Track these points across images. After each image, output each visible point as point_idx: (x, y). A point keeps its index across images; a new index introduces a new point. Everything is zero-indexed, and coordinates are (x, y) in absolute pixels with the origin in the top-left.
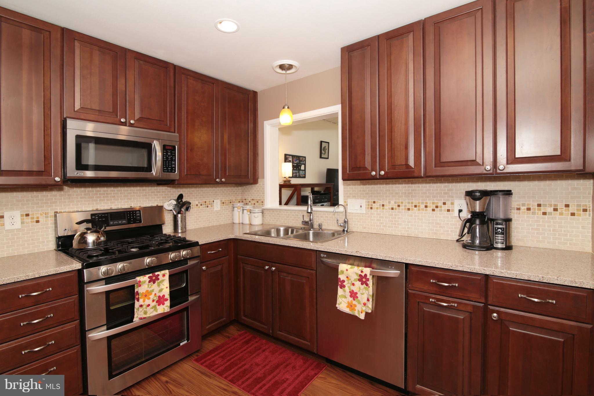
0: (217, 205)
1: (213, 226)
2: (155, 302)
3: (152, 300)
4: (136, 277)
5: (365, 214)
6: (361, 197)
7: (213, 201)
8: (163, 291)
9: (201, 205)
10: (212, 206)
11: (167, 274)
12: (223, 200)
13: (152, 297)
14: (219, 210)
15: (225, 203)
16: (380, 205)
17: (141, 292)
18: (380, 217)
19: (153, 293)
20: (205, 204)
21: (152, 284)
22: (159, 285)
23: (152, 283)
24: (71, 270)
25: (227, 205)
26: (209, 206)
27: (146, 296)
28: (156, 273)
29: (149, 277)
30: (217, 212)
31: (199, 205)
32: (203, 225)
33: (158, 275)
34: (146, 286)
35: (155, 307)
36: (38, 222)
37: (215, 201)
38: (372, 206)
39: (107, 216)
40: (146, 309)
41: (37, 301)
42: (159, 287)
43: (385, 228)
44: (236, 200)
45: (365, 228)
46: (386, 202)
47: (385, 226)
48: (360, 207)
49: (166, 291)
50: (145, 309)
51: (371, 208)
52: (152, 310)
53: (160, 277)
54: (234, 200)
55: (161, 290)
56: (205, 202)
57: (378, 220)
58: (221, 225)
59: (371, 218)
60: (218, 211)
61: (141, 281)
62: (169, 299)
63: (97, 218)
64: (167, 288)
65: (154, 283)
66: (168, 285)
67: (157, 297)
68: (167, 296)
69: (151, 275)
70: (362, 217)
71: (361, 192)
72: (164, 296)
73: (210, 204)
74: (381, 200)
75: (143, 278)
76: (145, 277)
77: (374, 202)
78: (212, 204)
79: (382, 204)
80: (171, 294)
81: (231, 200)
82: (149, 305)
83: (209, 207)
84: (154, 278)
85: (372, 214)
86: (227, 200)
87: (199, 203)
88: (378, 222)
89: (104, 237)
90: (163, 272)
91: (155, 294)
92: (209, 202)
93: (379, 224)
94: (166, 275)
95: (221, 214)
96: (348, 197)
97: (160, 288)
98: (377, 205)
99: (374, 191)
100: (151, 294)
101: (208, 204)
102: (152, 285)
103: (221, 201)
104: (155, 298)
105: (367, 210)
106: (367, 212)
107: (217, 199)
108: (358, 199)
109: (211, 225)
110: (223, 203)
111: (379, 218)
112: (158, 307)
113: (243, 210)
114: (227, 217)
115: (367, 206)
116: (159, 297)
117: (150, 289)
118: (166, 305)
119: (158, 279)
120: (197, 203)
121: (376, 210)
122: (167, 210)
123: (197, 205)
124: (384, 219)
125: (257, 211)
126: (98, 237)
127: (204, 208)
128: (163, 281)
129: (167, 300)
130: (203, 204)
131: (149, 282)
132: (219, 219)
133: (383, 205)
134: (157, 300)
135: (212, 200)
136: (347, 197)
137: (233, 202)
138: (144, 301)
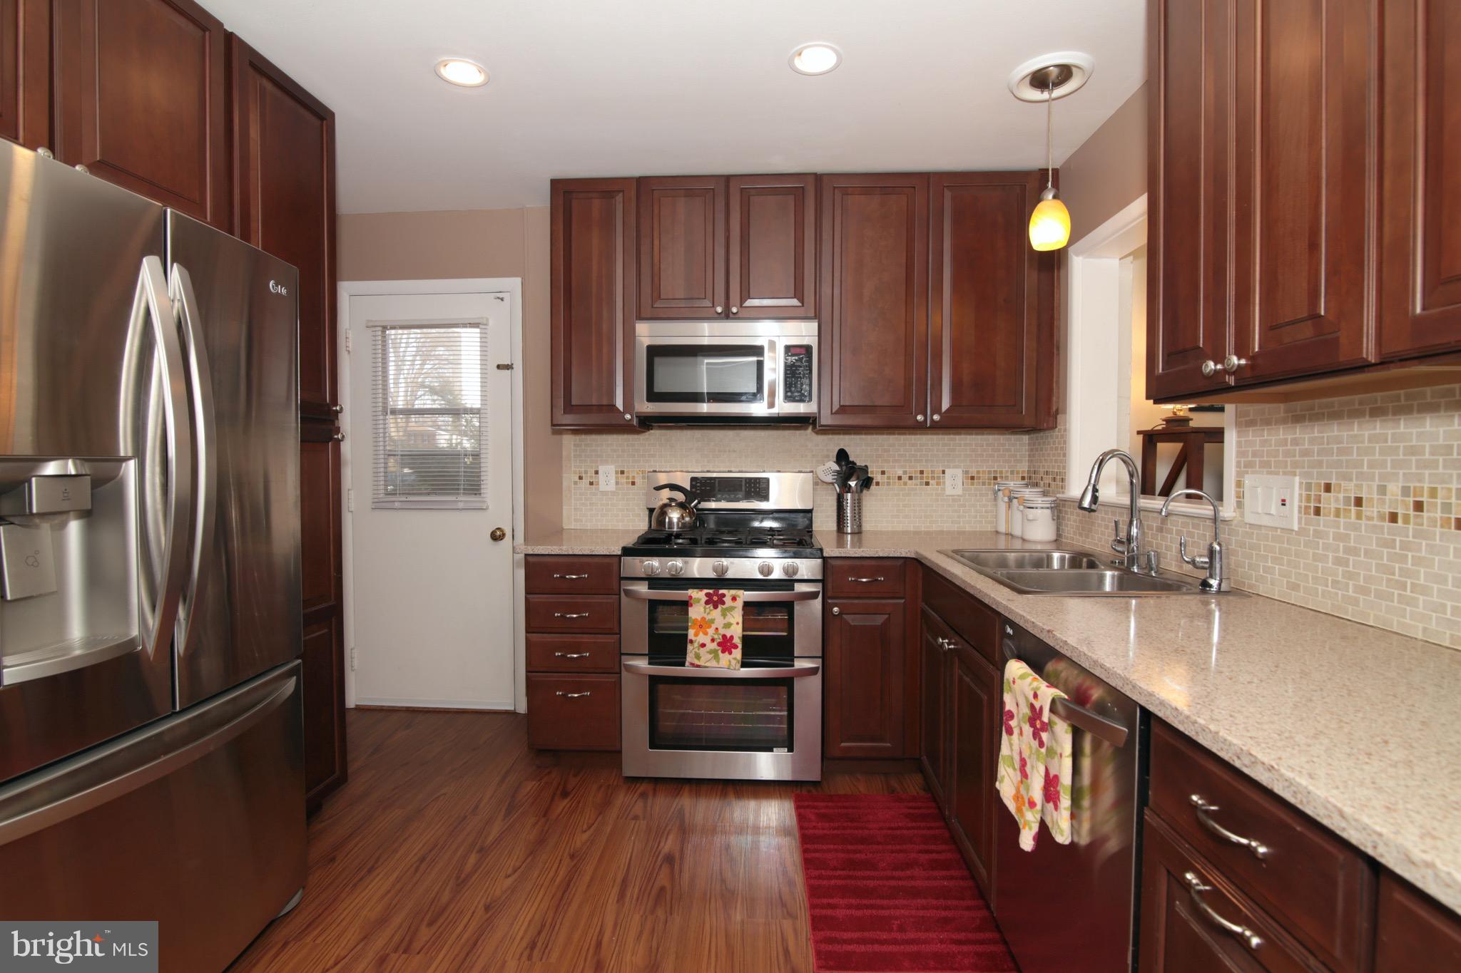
0: (954, 481)
1: (942, 532)
2: (715, 643)
3: (711, 638)
4: (689, 588)
5: (1298, 533)
6: (1286, 467)
7: (944, 472)
8: (732, 627)
9: (911, 478)
10: (938, 484)
11: (739, 597)
12: (973, 471)
13: (711, 631)
14: (958, 496)
15: (979, 478)
16: (1347, 500)
17: (693, 618)
18: (1348, 550)
19: (714, 626)
20: (922, 478)
21: (712, 608)
22: (724, 615)
23: (711, 606)
24: (608, 553)
25: (984, 484)
26: (931, 482)
27: (701, 626)
28: (721, 591)
29: (707, 595)
30: (953, 500)
31: (905, 478)
32: (914, 526)
33: (724, 595)
34: (702, 609)
35: (714, 652)
36: (633, 483)
37: (947, 471)
38: (1320, 502)
39: (714, 483)
40: (699, 649)
41: (574, 588)
42: (724, 618)
43: (1361, 597)
44: (1012, 472)
45: (1295, 587)
46: (1369, 486)
47: (1364, 591)
48: (1280, 503)
49: (736, 631)
50: (696, 650)
51: (1317, 511)
52: (710, 656)
53: (727, 599)
54: (1007, 472)
55: (728, 625)
56: (922, 472)
57: (1338, 561)
58: (964, 532)
59: (1317, 551)
60: (956, 497)
61: (693, 597)
62: (740, 646)
63: (698, 485)
64: (738, 623)
65: (716, 607)
66: (740, 620)
67: (721, 637)
68: (737, 641)
69: (711, 591)
70: (1285, 545)
71: (1286, 448)
72: (732, 637)
73: (933, 478)
74: (1351, 480)
75: (697, 593)
76: (700, 593)
77: (1328, 488)
78: (939, 478)
79: (1353, 496)
80: (745, 639)
81: (995, 472)
82: (703, 645)
83: (932, 485)
84: (715, 598)
85: (1318, 534)
86: (984, 472)
87: (905, 473)
88: (1341, 568)
89: (691, 518)
90: (733, 592)
91: (717, 629)
92: (933, 472)
93: (1344, 577)
94: (738, 599)
95: (964, 506)
96: (1249, 465)
97: (726, 621)
98: (1337, 500)
99: (1328, 444)
100: (710, 627)
101: (927, 477)
102: (711, 610)
103: (967, 472)
104: (716, 637)
105: (1303, 515)
106: (1303, 526)
107: (955, 467)
108: (1277, 473)
109: (934, 528)
110: (972, 478)
111: (1344, 552)
112: (721, 655)
113: (1010, 500)
114: (984, 514)
115: (1303, 501)
116: (724, 636)
117: (708, 617)
118: (733, 656)
119: (723, 603)
120: (900, 473)
121: (1332, 518)
122: (824, 482)
123: (900, 478)
124: (1362, 558)
125: (1040, 502)
126: (682, 515)
127: (917, 485)
128: (732, 608)
129: (736, 647)
130: (916, 478)
131: (707, 603)
132: (959, 517)
133: (1359, 502)
134: (719, 640)
135: (941, 469)
136: (1245, 466)
137: (1002, 477)
138: (696, 635)
